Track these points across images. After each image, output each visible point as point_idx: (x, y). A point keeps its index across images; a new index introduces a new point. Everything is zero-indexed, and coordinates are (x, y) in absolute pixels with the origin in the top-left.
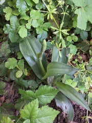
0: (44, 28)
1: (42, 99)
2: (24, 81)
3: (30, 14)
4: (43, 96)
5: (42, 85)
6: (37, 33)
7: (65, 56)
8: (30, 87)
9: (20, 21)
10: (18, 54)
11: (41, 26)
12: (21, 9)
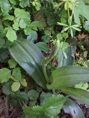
0: (32, 27)
1: (51, 111)
2: (22, 93)
3: (15, 14)
4: (51, 107)
5: (43, 93)
6: (26, 34)
7: (70, 56)
8: (31, 98)
9: (3, 22)
10: (9, 62)
11: (28, 26)
12: (3, 8)
